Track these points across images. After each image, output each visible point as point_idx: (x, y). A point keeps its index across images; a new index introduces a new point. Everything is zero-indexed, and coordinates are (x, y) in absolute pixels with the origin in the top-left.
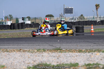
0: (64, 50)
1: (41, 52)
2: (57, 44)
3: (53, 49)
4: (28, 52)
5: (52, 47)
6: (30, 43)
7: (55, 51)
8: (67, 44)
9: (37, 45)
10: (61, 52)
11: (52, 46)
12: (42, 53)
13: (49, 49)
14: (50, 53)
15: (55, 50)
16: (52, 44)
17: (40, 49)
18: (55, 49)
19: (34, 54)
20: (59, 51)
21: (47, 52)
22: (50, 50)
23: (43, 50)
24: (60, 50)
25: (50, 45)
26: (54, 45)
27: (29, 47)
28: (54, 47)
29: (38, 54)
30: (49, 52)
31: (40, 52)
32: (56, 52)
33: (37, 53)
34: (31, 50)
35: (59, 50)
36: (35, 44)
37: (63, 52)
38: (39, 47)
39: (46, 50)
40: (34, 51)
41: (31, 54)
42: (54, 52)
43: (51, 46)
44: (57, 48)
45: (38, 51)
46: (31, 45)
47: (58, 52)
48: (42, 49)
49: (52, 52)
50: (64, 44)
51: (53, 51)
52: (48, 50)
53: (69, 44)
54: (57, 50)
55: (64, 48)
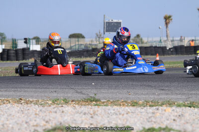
0: (104, 102)
1: (60, 105)
2: (90, 90)
3: (84, 100)
4: (34, 104)
5: (81, 95)
6: (39, 86)
8: (110, 91)
9: (53, 90)
10: (98, 105)
11: (81, 93)
12: (62, 106)
13: (76, 99)
14: (77, 106)
15: (88, 102)
16: (81, 90)
17: (58, 100)
18: (87, 98)
19: (46, 107)
20: (94, 102)
21: (70, 104)
22: (78, 100)
23: (64, 101)
24: (96, 101)
25: (77, 92)
26: (84, 91)
27: (36, 95)
28: (84, 96)
29: (54, 108)
30: (74, 105)
31: (58, 104)
32: (88, 105)
33: (52, 106)
34: (40, 101)
35: (93, 101)
36: (48, 88)
37: (102, 104)
38: (55, 94)
39: (69, 101)
40: (47, 103)
41: (41, 108)
42: (85, 105)
43: (79, 93)
44: (91, 97)
45: (53, 102)
46: (40, 90)
47: (91, 105)
48: (62, 98)
49: (82, 105)
51: (84, 103)
52: (73, 101)
53: (113, 90)
54: (91, 101)
55: (104, 98)
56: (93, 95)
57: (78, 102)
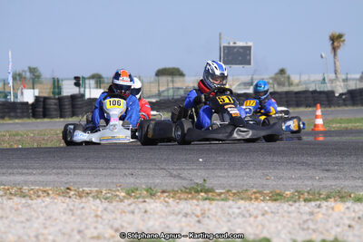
0: (222, 193)
1: (141, 200)
2: (195, 171)
3: (184, 189)
4: (93, 197)
5: (179, 181)
7: (190, 196)
8: (232, 173)
9: (127, 172)
10: (209, 199)
11: (179, 176)
12: (145, 201)
13: (169, 189)
14: (171, 200)
15: (191, 193)
16: (179, 172)
17: (137, 190)
18: (189, 186)
19: (114, 203)
20: (203, 194)
21: (159, 197)
22: (173, 191)
23: (147, 191)
24: (207, 191)
25: (171, 175)
26: (185, 174)
27: (97, 180)
28: (185, 183)
29: (130, 205)
30: (167, 199)
31: (138, 198)
32: (192, 198)
33: (126, 201)
34: (104, 192)
35: (201, 191)
37: (218, 198)
38: (132, 180)
39: (157, 192)
40: (117, 195)
41: (106, 204)
42: (186, 199)
43: (175, 177)
44: (197, 184)
45: (128, 194)
47: (198, 200)
48: (144, 187)
49: (180, 199)
50: (218, 173)
51: (184, 196)
52: (163, 192)
53: (237, 172)
54: (197, 192)
55: (221, 186)
56: (200, 181)
57: (174, 193)
